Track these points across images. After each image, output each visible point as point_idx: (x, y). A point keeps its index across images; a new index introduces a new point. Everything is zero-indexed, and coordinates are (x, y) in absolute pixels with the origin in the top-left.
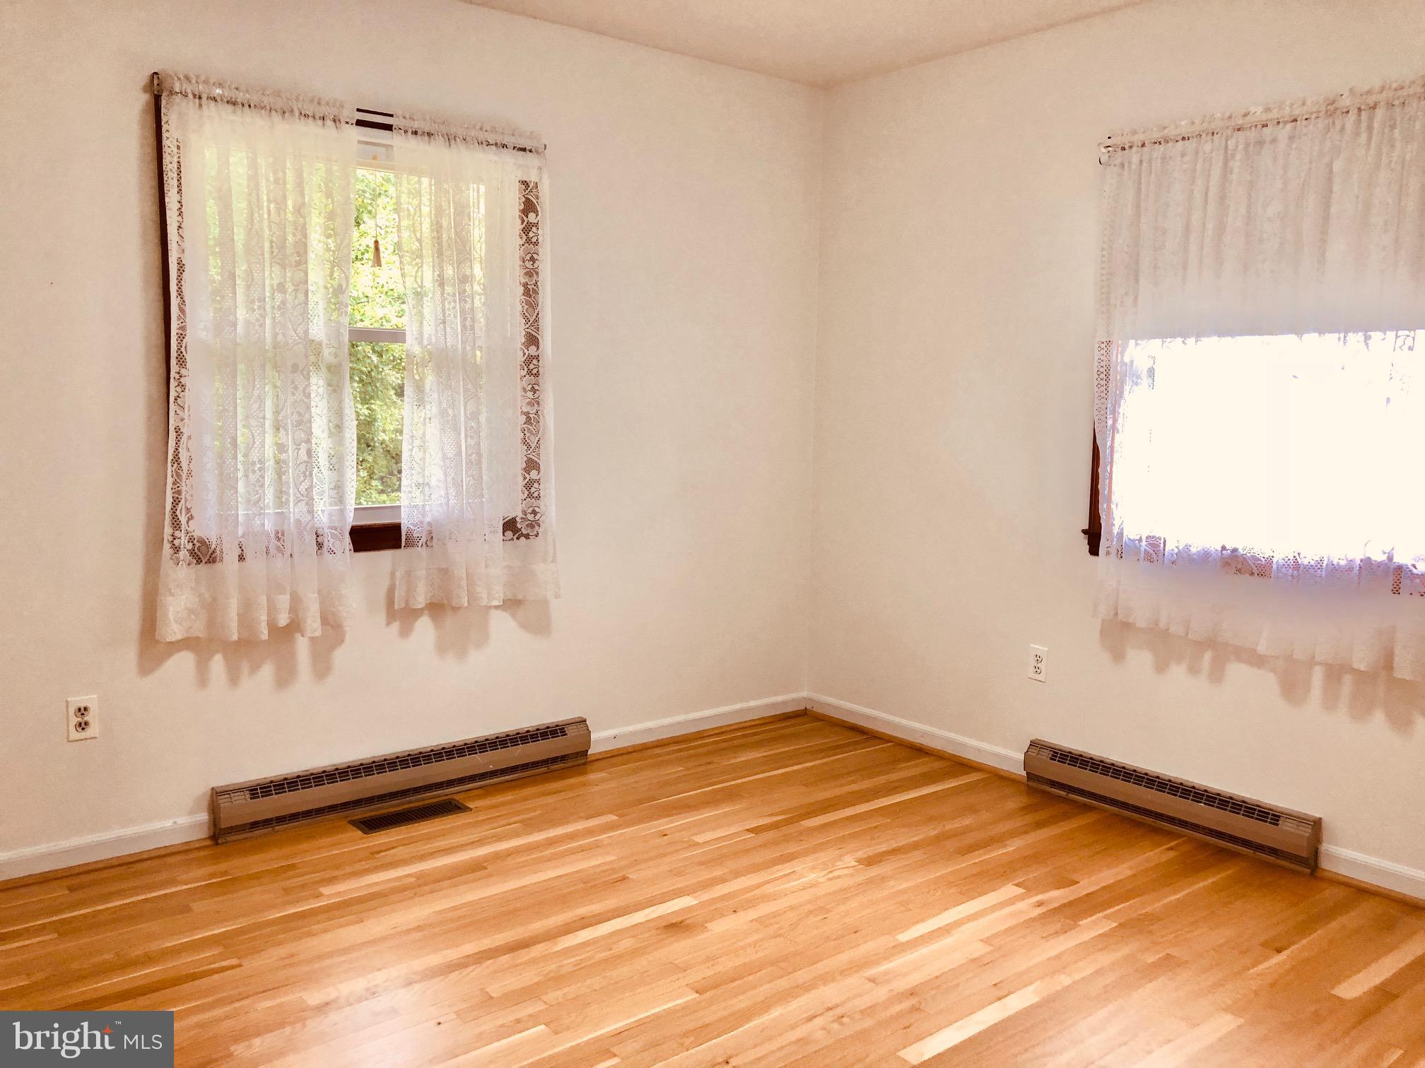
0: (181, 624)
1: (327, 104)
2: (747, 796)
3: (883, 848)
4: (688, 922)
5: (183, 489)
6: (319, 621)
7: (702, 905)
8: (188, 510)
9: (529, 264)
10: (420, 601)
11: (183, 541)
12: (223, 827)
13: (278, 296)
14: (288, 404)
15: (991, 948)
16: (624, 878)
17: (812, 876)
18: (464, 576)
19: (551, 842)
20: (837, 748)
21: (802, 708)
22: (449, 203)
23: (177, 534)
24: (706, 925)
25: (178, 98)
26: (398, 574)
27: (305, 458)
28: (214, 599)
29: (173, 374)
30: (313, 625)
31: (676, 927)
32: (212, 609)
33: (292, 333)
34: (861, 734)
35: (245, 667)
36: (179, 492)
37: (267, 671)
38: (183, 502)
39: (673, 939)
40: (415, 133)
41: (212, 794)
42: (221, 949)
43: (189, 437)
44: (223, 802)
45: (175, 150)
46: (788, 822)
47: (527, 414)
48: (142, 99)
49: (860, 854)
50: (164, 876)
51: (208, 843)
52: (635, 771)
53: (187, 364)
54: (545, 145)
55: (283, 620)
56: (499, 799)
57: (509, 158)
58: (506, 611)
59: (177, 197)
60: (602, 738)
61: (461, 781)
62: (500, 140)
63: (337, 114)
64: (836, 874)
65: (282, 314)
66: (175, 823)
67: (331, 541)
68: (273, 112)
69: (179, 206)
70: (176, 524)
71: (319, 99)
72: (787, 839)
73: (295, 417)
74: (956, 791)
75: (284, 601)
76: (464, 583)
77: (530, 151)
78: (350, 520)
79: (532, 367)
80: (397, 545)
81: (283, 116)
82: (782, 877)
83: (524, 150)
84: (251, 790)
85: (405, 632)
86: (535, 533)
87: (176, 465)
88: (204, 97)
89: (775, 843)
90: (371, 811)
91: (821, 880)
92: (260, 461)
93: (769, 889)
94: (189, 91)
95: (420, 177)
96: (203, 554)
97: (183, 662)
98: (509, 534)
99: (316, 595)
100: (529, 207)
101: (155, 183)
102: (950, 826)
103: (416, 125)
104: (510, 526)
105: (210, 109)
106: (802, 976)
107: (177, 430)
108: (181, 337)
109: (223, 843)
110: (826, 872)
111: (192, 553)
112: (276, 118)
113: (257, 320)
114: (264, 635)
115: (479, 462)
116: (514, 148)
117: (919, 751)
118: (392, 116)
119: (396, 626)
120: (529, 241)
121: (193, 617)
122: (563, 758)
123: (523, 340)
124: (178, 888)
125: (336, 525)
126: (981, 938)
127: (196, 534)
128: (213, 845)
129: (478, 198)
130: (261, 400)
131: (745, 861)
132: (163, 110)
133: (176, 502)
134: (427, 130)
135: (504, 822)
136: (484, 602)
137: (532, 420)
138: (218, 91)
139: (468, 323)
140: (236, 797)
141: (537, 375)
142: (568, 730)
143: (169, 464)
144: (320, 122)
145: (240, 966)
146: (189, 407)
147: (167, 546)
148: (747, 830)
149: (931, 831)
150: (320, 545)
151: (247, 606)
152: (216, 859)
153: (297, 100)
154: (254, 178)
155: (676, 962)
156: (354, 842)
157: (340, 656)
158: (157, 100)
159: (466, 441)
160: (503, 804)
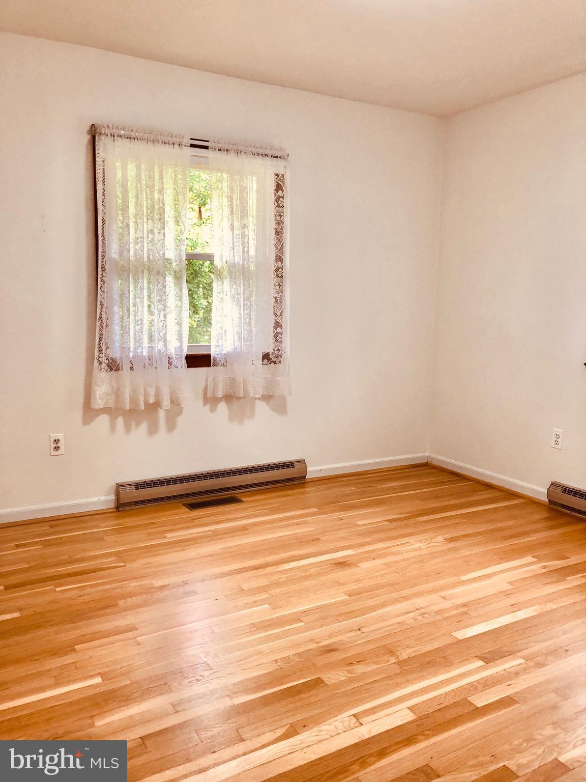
0: (102, 400)
1: (176, 136)
2: (388, 503)
3: (461, 533)
4: (348, 562)
5: (104, 333)
6: (169, 400)
7: (357, 554)
8: (106, 344)
9: (278, 218)
10: (220, 394)
11: (103, 359)
12: (121, 502)
13: (151, 236)
14: (155, 291)
15: (513, 587)
16: (318, 539)
17: (417, 545)
18: (242, 381)
19: (282, 520)
20: (442, 483)
21: (425, 461)
22: (237, 186)
23: (101, 355)
24: (359, 565)
25: (103, 137)
26: (209, 380)
27: (163, 319)
28: (119, 389)
29: (99, 276)
30: (166, 403)
31: (342, 564)
32: (117, 393)
33: (157, 255)
34: (457, 476)
35: (133, 423)
36: (102, 335)
37: (144, 427)
38: (104, 339)
39: (339, 570)
40: (220, 150)
41: (117, 487)
42: (116, 558)
43: (107, 307)
44: (122, 490)
45: (102, 163)
46: (409, 518)
47: (276, 298)
48: (86, 138)
49: (447, 536)
50: (94, 523)
51: (115, 510)
52: (330, 488)
53: (106, 270)
54: (288, 155)
55: (151, 401)
56: (259, 497)
57: (268, 161)
58: (264, 401)
59: (102, 186)
60: (314, 470)
61: (240, 487)
62: (264, 152)
63: (180, 142)
64: (432, 544)
65: (152, 245)
66: (99, 499)
67: (176, 361)
68: (149, 142)
69: (103, 190)
70: (100, 351)
71: (172, 134)
72: (406, 526)
73: (158, 298)
74: (507, 507)
75: (152, 391)
76: (242, 385)
77: (280, 158)
78: (185, 352)
79: (279, 273)
80: (209, 365)
81: (154, 144)
82: (401, 544)
83: (276, 157)
84: (135, 485)
85: (213, 410)
86: (279, 360)
87: (100, 321)
88: (116, 135)
89: (401, 527)
90: (195, 499)
91: (423, 547)
92: (141, 320)
93: (394, 550)
94: (108, 133)
95: (222, 173)
96: (113, 366)
97: (104, 419)
98: (266, 361)
99: (168, 388)
100: (279, 187)
101: (92, 180)
102: (499, 525)
103: (220, 146)
104: (266, 357)
105: (119, 142)
106: (406, 592)
107: (102, 304)
108: (103, 257)
109: (121, 511)
110: (426, 543)
111: (108, 365)
112: (150, 144)
113: (140, 248)
114: (142, 407)
115: (250, 322)
116: (272, 156)
117: (489, 486)
118: (208, 141)
119: (208, 407)
120: (278, 206)
121: (108, 397)
122: (292, 479)
123: (275, 258)
124: (100, 530)
125: (178, 353)
126: (508, 581)
127: (110, 356)
128: (116, 511)
129: (252, 184)
130: (142, 289)
131: (382, 535)
132: (96, 143)
133: (100, 339)
134: (226, 148)
135: (260, 508)
136: (252, 395)
137: (278, 301)
138: (123, 132)
139: (246, 249)
140: (128, 488)
141: (282, 277)
142: (295, 464)
143: (97, 320)
144: (172, 146)
145: (125, 566)
146: (107, 292)
147: (96, 361)
148: (386, 520)
149: (490, 527)
150: (170, 363)
151: (134, 392)
152: (118, 518)
153: (161, 134)
154: (138, 176)
155: (340, 581)
156: (185, 514)
157: (180, 420)
158: (94, 138)
159: (244, 312)
160: (260, 500)
